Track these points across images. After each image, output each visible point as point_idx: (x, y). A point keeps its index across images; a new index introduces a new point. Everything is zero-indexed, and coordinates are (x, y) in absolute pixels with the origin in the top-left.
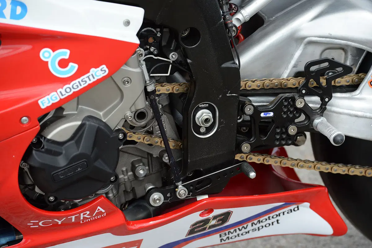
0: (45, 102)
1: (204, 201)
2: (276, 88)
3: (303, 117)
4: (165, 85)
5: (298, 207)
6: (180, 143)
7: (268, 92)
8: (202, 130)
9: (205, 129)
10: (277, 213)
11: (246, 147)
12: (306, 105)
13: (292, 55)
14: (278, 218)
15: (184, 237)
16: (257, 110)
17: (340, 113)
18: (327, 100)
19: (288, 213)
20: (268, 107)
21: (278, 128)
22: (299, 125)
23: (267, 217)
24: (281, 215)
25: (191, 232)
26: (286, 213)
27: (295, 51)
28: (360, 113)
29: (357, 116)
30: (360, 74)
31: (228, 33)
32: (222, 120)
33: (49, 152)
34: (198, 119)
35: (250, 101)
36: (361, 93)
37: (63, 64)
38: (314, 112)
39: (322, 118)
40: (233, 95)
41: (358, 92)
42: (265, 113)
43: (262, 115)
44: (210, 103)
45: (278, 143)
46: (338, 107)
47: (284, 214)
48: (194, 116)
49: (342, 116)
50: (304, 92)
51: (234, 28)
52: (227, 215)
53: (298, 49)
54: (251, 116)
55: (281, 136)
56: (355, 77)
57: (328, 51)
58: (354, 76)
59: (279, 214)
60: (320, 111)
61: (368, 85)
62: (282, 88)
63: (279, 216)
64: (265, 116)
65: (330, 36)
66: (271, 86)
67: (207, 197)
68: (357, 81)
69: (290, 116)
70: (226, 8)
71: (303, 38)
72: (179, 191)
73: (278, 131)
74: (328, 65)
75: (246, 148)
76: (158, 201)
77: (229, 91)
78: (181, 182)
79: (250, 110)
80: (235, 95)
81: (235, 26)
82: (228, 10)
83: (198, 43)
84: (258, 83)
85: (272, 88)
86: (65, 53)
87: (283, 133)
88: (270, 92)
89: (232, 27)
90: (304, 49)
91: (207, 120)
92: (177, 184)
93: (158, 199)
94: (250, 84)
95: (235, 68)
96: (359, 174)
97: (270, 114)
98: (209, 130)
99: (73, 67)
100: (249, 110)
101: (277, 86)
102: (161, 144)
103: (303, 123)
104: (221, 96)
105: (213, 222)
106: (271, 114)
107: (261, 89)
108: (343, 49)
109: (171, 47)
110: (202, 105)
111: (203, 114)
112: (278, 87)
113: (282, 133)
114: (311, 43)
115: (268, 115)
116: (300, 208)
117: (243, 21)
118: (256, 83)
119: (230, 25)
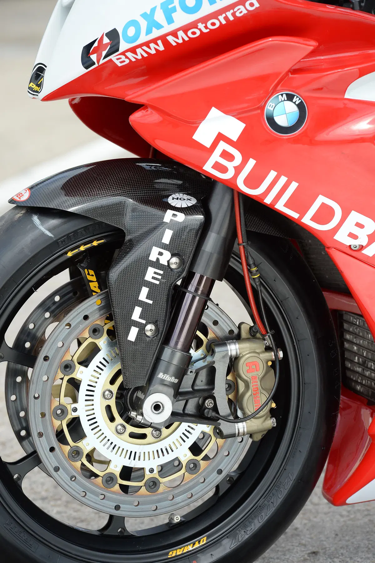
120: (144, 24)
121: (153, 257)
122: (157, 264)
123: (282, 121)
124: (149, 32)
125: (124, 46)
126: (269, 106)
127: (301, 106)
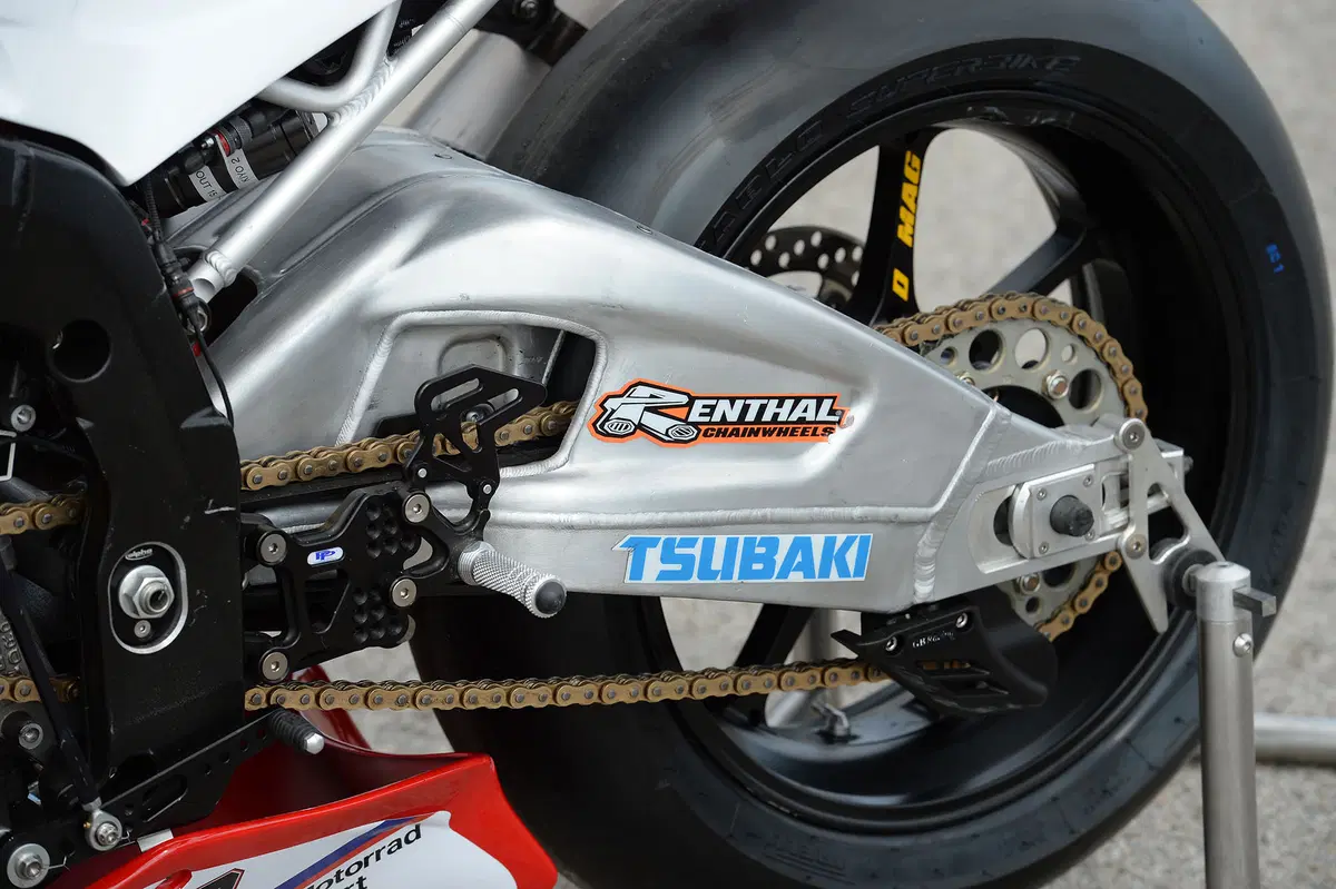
1: (162, 851)
2: (333, 474)
3: (425, 551)
4: (8, 508)
5: (417, 830)
6: (68, 685)
7: (310, 489)
8: (142, 631)
9: (148, 625)
10: (360, 857)
11: (274, 665)
12: (433, 513)
13: (361, 373)
14: (363, 872)
16: (297, 547)
17: (524, 526)
18: (487, 489)
19: (390, 852)
20: (323, 536)
21: (359, 592)
22: (419, 575)
23: (331, 875)
24: (372, 860)
26: (384, 854)
27: (369, 359)
28: (576, 518)
29: (571, 527)
30: (555, 406)
31: (185, 326)
32: (198, 592)
34: (129, 597)
35: (269, 522)
36: (572, 459)
38: (457, 529)
39: (483, 546)
40: (223, 509)
41: (561, 456)
42: (321, 552)
43: (312, 559)
44: (158, 544)
45: (364, 639)
46: (514, 507)
47: (378, 858)
48: (115, 590)
49: (531, 534)
50: (422, 473)
51: (200, 311)
53: (376, 350)
54: (277, 568)
55: (371, 617)
56: (543, 417)
57: (454, 349)
58: (541, 412)
59: (367, 859)
60: (473, 524)
61: (587, 433)
62: (347, 475)
63: (367, 865)
64: (319, 561)
65: (465, 301)
66: (318, 471)
67: (167, 836)
68: (552, 425)
69: (390, 553)
70: (167, 252)
71: (387, 319)
72: (94, 829)
73: (363, 601)
74: (479, 387)
75: (273, 667)
76: (33, 871)
77: (211, 501)
78: (98, 800)
79: (274, 550)
80: (227, 509)
81: (202, 303)
82: (174, 258)
83: (106, 366)
84: (281, 467)
85: (322, 477)
87: (377, 607)
88: (319, 489)
89: (194, 306)
90: (393, 349)
91: (157, 598)
92: (86, 807)
93: (34, 865)
94: (259, 472)
95: (221, 427)
97: (333, 553)
98: (160, 627)
100: (271, 549)
101: (334, 468)
102: (13, 696)
103: (430, 568)
104: (188, 519)
106: (337, 553)
107: (290, 483)
108: (498, 339)
109: (9, 391)
110: (136, 554)
111: (141, 582)
112: (339, 471)
113: (372, 606)
114: (411, 329)
115: (327, 559)
116: (423, 830)
117: (218, 288)
118: (272, 468)
119: (188, 302)
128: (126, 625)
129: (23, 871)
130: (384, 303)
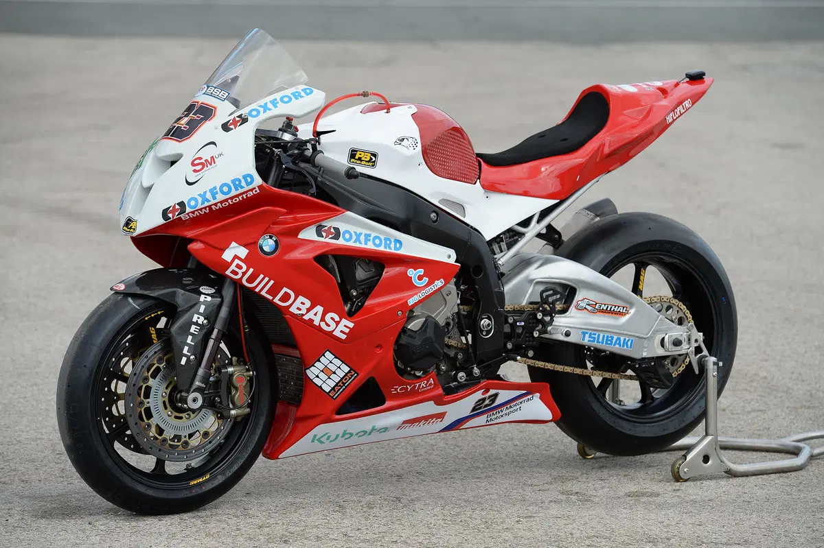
0: (411, 302)
2: (521, 310)
3: (540, 326)
9: (486, 331)
10: (521, 401)
13: (527, 291)
15: (468, 414)
17: (560, 326)
18: (553, 318)
20: (520, 320)
21: (527, 333)
22: (539, 331)
25: (474, 409)
27: (529, 288)
29: (570, 327)
32: (496, 325)
33: (410, 336)
34: (482, 326)
36: (570, 314)
37: (420, 278)
38: (547, 323)
39: (552, 327)
40: (501, 310)
41: (568, 313)
43: (518, 324)
44: (489, 314)
45: (527, 344)
46: (558, 321)
48: (480, 324)
52: (496, 395)
53: (531, 286)
54: (511, 324)
55: (529, 338)
60: (550, 323)
61: (574, 309)
62: (524, 310)
65: (549, 277)
66: (518, 309)
67: (487, 379)
68: (566, 307)
69: (534, 325)
71: (533, 281)
72: (474, 371)
74: (553, 293)
75: (509, 346)
77: (499, 307)
79: (511, 320)
83: (481, 275)
86: (421, 271)
90: (534, 286)
91: (488, 326)
92: (474, 365)
93: (463, 377)
95: (502, 294)
96: (569, 371)
98: (488, 332)
99: (426, 280)
103: (541, 330)
104: (495, 310)
105: (487, 402)
106: (523, 324)
107: (513, 310)
110: (484, 316)
111: (485, 322)
114: (538, 282)
115: (521, 324)
118: (509, 306)
120: (200, 200)
121: (195, 320)
122: (196, 324)
123: (266, 249)
124: (203, 203)
125: (188, 210)
126: (261, 241)
127: (276, 241)
128: (482, 331)
129: (461, 378)
130: (533, 277)
